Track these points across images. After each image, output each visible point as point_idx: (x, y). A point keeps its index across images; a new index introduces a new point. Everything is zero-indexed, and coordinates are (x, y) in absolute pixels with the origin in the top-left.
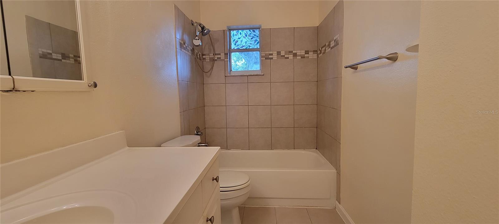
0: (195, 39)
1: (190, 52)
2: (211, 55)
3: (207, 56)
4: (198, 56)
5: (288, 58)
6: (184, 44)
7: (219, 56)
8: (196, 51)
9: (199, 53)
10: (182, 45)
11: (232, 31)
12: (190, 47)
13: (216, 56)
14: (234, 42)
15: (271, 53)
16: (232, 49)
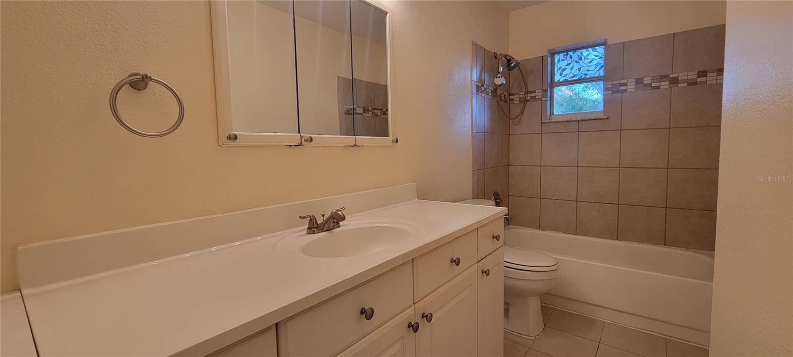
0: (497, 77)
1: (490, 94)
2: (522, 95)
3: (515, 96)
4: (503, 98)
5: (658, 87)
6: (483, 85)
7: (532, 95)
8: (499, 92)
9: (505, 93)
10: (480, 87)
11: (556, 55)
12: (490, 88)
13: (529, 95)
14: (559, 71)
15: (625, 81)
16: (556, 81)
